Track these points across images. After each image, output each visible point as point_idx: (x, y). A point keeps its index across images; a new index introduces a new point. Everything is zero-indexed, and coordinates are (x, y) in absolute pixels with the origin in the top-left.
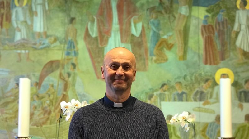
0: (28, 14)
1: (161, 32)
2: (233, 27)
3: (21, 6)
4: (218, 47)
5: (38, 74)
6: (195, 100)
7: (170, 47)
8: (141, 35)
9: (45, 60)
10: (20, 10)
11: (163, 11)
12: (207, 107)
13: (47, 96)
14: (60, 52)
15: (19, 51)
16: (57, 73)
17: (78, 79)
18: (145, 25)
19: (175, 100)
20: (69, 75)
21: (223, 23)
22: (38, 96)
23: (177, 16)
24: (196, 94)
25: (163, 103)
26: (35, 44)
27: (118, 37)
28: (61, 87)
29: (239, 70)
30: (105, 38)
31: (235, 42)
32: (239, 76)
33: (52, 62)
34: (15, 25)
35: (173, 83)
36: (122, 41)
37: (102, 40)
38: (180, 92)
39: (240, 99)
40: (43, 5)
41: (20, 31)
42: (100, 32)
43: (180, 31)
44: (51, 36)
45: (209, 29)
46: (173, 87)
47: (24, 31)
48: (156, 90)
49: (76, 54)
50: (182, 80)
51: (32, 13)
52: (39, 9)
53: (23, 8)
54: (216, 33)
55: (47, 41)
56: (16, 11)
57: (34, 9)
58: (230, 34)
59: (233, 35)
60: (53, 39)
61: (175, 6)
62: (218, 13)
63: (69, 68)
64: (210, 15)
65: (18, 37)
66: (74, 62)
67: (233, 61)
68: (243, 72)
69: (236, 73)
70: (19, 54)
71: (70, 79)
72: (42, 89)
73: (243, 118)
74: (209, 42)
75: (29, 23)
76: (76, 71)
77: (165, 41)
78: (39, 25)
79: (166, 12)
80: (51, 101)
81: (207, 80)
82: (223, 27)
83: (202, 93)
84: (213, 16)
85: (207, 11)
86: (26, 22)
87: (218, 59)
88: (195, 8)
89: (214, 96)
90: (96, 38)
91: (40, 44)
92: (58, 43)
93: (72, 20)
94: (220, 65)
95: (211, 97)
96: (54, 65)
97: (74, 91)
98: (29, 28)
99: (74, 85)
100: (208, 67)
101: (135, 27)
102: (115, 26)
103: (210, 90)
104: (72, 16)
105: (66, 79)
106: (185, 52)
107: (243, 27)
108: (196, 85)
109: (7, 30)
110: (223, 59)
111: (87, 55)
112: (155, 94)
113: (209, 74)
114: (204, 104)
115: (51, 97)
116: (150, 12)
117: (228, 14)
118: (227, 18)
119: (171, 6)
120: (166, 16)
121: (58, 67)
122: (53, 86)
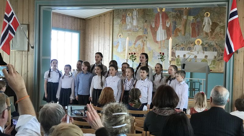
0: (131, 19)
1: (176, 25)
2: (202, 24)
3: (129, 16)
4: (197, 31)
5: (134, 40)
6: (188, 50)
7: (180, 31)
8: (169, 26)
9: (137, 35)
10: (129, 18)
11: (178, 18)
12: (191, 53)
13: (137, 48)
14: (142, 33)
15: (128, 32)
16: (141, 40)
17: (148, 42)
18: (171, 23)
19: (180, 50)
20: (145, 41)
21: (199, 22)
22: (134, 48)
23: (182, 19)
24: (188, 48)
25: (176, 51)
26: (134, 30)
27: (162, 27)
28: (142, 45)
29: (203, 39)
30: (157, 28)
31: (203, 29)
32: (204, 42)
33: (139, 36)
34: (127, 23)
35: (180, 44)
36: (163, 29)
37: (156, 28)
38: (182, 47)
39: (203, 50)
40: (136, 16)
41: (129, 25)
42: (156, 26)
43: (183, 25)
44: (139, 27)
45: (194, 24)
46: (180, 45)
47: (130, 25)
48: (174, 46)
49: (147, 33)
50: (183, 43)
51: (133, 19)
52: (135, 18)
53: (130, 17)
54: (196, 26)
55: (138, 29)
56: (128, 18)
57: (133, 17)
58: (201, 26)
59: (202, 27)
60: (139, 28)
61: (182, 16)
62: (197, 18)
63: (145, 38)
64: (194, 19)
65: (128, 27)
66: (147, 36)
67: (202, 36)
68: (205, 40)
69: (202, 41)
70: (129, 33)
71: (145, 42)
72: (136, 45)
73: (204, 57)
74: (193, 29)
75: (132, 22)
76: (147, 39)
77: (178, 29)
78: (135, 23)
79: (179, 18)
80: (139, 50)
81: (192, 43)
82: (199, 23)
83: (190, 47)
84: (195, 19)
85: (194, 18)
86: (131, 22)
87: (197, 35)
88: (189, 17)
89: (194, 49)
90: (154, 27)
91: (136, 30)
92: (141, 30)
93: (146, 21)
94: (197, 38)
95: (193, 49)
96: (140, 37)
97: (146, 46)
98: (132, 24)
99: (146, 44)
100: (193, 38)
101: (168, 23)
102: (161, 23)
103: (193, 47)
104: (146, 20)
105: (144, 42)
106: (185, 33)
107: (206, 24)
108: (188, 45)
109: (125, 25)
110: (198, 35)
111: (151, 33)
112: (174, 48)
113: (193, 41)
114: (191, 52)
115: (139, 48)
116: (173, 18)
117: (201, 19)
118: (200, 20)
119: (181, 16)
120: (179, 19)
121: (141, 38)
122: (139, 44)
